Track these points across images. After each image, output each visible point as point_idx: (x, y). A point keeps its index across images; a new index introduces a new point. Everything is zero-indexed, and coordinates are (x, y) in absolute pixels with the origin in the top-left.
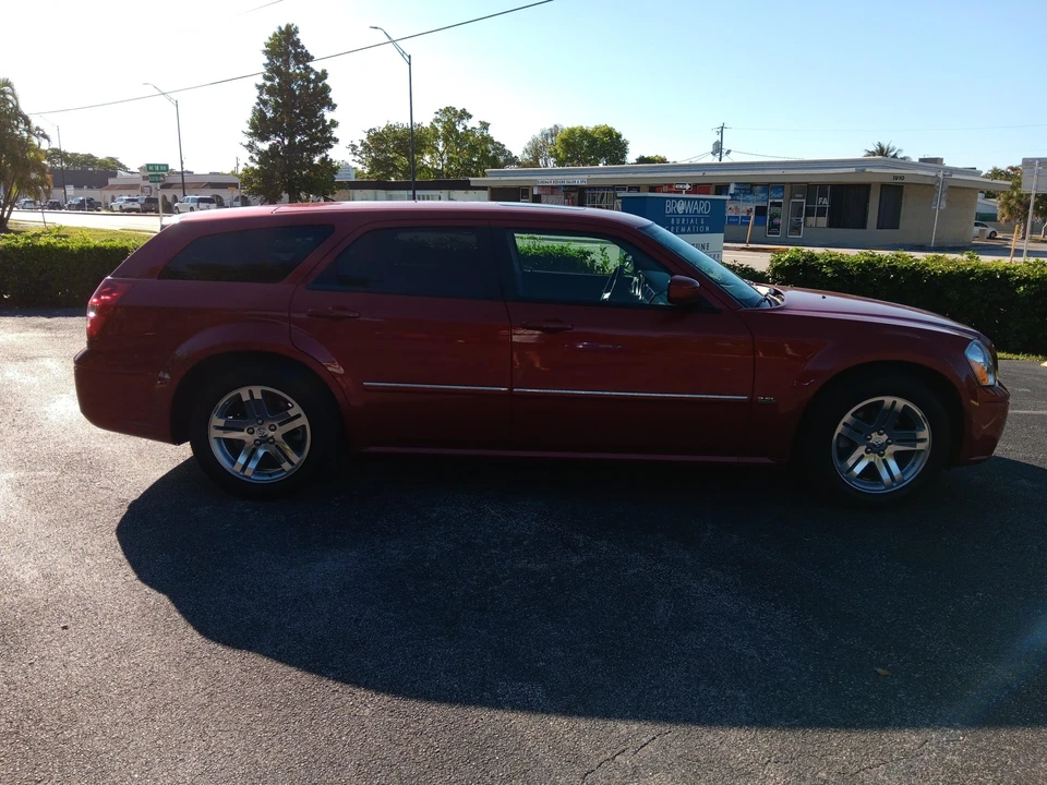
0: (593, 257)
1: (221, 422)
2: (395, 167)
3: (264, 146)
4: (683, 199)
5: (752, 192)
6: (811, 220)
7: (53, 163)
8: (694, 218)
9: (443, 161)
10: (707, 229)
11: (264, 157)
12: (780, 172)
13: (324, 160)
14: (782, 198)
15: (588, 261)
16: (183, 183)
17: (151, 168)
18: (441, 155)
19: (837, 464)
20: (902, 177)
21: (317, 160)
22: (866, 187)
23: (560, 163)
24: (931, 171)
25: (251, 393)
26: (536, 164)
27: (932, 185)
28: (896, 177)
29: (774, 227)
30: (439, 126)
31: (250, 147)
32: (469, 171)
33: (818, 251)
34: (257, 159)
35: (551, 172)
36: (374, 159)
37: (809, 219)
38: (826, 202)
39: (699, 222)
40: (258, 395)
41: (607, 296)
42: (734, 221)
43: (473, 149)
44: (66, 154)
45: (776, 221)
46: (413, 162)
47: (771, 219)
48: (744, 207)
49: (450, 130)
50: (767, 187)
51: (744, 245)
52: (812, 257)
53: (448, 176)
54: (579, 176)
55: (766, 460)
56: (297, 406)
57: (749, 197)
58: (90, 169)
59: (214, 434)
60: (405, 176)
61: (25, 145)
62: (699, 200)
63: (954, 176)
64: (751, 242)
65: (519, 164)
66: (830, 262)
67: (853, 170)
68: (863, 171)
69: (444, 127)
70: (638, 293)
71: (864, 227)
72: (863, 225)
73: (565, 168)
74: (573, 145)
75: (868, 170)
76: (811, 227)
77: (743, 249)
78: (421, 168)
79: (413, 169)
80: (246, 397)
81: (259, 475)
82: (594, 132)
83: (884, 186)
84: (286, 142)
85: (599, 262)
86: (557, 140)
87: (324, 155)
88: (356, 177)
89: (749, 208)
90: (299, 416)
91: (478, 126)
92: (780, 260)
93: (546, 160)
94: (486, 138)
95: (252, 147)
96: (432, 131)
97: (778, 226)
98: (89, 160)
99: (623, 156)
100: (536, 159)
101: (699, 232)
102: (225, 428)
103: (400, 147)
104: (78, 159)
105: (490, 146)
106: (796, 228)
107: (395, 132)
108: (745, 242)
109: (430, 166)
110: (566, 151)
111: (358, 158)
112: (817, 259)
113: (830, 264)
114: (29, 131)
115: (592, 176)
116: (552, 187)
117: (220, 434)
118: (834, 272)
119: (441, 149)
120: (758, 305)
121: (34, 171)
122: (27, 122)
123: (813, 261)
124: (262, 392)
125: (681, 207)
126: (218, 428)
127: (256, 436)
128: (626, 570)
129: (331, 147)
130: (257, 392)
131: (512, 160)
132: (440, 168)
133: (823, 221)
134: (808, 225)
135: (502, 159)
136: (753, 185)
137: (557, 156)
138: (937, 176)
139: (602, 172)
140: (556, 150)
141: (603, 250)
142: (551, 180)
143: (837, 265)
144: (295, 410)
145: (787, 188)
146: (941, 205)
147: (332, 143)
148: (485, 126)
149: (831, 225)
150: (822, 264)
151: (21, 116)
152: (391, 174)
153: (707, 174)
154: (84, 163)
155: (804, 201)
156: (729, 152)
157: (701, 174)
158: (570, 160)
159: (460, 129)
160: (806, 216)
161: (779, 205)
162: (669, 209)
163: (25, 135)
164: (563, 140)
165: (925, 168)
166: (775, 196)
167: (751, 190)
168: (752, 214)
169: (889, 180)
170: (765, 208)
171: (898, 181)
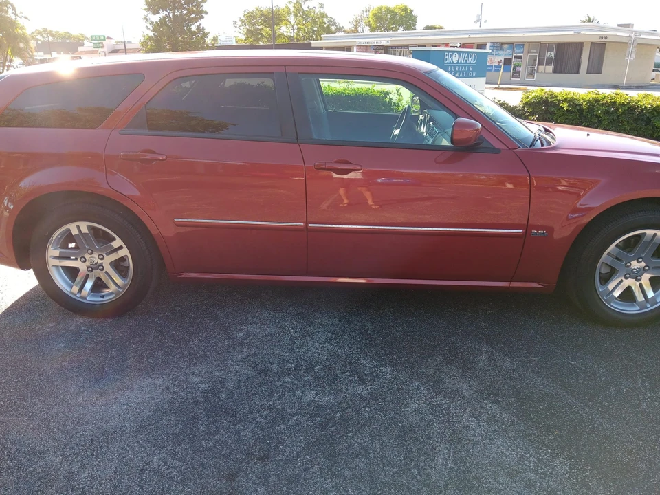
0: (391, 96)
1: (57, 253)
2: (262, 34)
3: (156, 18)
4: (457, 52)
5: (502, 49)
6: (542, 68)
7: (44, 37)
8: (465, 66)
9: (294, 30)
10: (474, 74)
11: (157, 27)
12: (521, 35)
13: (198, 28)
14: (523, 53)
15: (387, 99)
16: (125, 49)
17: (94, 38)
18: (293, 27)
19: (600, 289)
20: (606, 38)
21: (194, 28)
22: (581, 44)
23: (372, 30)
24: (627, 32)
25: (78, 227)
26: (356, 30)
27: (627, 43)
28: (601, 38)
29: (516, 73)
30: (291, 6)
31: (146, 19)
32: (312, 37)
33: (556, 90)
34: (151, 29)
35: (367, 37)
36: (249, 31)
37: (540, 67)
38: (552, 55)
39: (469, 68)
40: (85, 230)
41: (397, 132)
42: (491, 69)
43: (314, 21)
44: (51, 31)
45: (518, 69)
46: (274, 32)
47: (515, 67)
48: (496, 59)
49: (299, 8)
50: (512, 45)
51: (497, 86)
52: (553, 95)
53: (298, 40)
54: (385, 39)
55: (535, 285)
56: (118, 240)
57: (500, 52)
58: (68, 41)
59: (52, 262)
60: (269, 41)
61: (13, 24)
62: (468, 52)
63: (642, 36)
64: (501, 84)
65: (344, 31)
66: (566, 99)
67: (572, 32)
68: (579, 33)
69: (294, 7)
70: (423, 130)
71: (578, 72)
72: (577, 71)
73: (376, 33)
74: (381, 17)
75: (582, 32)
76: (542, 72)
77: (496, 88)
78: (280, 36)
79: (274, 36)
80: (75, 232)
81: (93, 296)
82: (395, 8)
83: (593, 44)
84: (171, 15)
85: (395, 100)
86: (370, 14)
87: (198, 24)
88: (236, 42)
89: (499, 60)
90: (121, 248)
91: (318, 6)
92: (528, 97)
93: (363, 28)
94: (323, 14)
95: (147, 19)
96: (286, 10)
97: (519, 72)
98: (67, 36)
99: (414, 25)
100: (356, 28)
101: (469, 77)
102: (60, 258)
103: (265, 21)
104: (60, 34)
105: (325, 20)
106: (531, 74)
107: (261, 11)
108: (497, 83)
109: (285, 34)
110: (376, 22)
111: (237, 29)
112: (556, 96)
113: (566, 100)
114: (16, 14)
115: (393, 39)
116: (367, 47)
117: (57, 262)
118: (569, 106)
119: (293, 22)
120: (532, 145)
121: (21, 42)
122: (14, 9)
123: (552, 98)
124: (88, 227)
125: (455, 58)
126: (55, 258)
127: (88, 263)
128: (407, 405)
129: (203, 17)
130: (84, 227)
131: (340, 29)
132: (292, 35)
133: (550, 68)
134: (540, 71)
135: (333, 28)
136: (502, 44)
137: (370, 25)
138: (630, 36)
139: (399, 36)
140: (369, 22)
141: (398, 90)
142: (365, 41)
143: (572, 101)
144: (118, 242)
145: (526, 46)
146: (632, 56)
147: (204, 15)
148: (322, 6)
149: (555, 71)
150: (559, 101)
151: (10, 4)
152: (259, 40)
153: (472, 36)
154: (64, 37)
155: (538, 54)
156: (486, 21)
157: (467, 36)
158: (379, 28)
159: (305, 7)
160: (538, 65)
161: (520, 57)
162: (447, 58)
163: (13, 17)
164: (375, 15)
165: (621, 31)
166: (518, 51)
167: (501, 47)
168: (502, 64)
169: (597, 40)
170: (511, 59)
171: (603, 40)
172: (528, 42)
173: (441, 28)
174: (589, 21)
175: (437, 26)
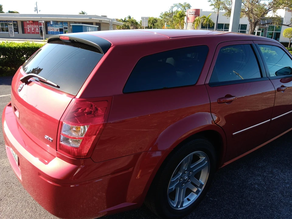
5: (57, 24)
12: (66, 18)
14: (67, 26)
20: (101, 21)
22: (92, 23)
27: (109, 24)
28: (100, 21)
42: (53, 33)
50: (62, 22)
57: (57, 26)
63: (114, 21)
67: (88, 18)
68: (91, 19)
75: (92, 18)
83: (96, 23)
89: (57, 29)
136: (57, 22)
138: (109, 21)
153: (42, 17)
156: (40, 11)
157: (40, 17)
161: (67, 28)
166: (65, 25)
167: (57, 23)
168: (59, 31)
169: (98, 22)
170: (63, 29)
171: (100, 22)
172: (69, 22)
173: (18, 13)
174: (83, 13)
175: (15, 12)
